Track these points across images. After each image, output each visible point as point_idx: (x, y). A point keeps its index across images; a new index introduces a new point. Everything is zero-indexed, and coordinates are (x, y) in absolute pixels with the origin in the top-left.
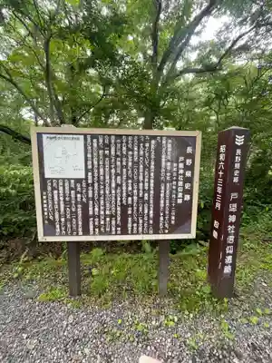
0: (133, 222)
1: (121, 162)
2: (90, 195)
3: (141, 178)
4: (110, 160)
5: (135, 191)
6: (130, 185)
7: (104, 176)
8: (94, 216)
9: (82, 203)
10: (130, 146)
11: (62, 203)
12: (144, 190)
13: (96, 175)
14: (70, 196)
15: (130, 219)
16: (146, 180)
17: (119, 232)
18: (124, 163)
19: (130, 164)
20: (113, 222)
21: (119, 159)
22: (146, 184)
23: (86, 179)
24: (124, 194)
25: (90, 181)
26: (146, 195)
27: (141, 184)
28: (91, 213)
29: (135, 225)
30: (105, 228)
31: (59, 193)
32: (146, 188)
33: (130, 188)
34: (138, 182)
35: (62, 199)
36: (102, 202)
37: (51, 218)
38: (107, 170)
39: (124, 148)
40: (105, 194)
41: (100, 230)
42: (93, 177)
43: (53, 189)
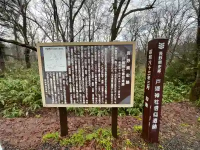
0: (95, 97)
1: (87, 61)
2: (70, 81)
3: (99, 71)
4: (81, 60)
5: (96, 79)
6: (93, 75)
7: (78, 70)
8: (73, 93)
9: (66, 85)
10: (92, 52)
11: (55, 85)
12: (101, 78)
13: (73, 69)
14: (59, 82)
15: (93, 95)
16: (102, 72)
17: (87, 103)
18: (89, 62)
19: (92, 62)
20: (84, 97)
21: (85, 60)
22: (102, 75)
23: (68, 72)
24: (90, 80)
25: (70, 73)
26: (102, 81)
27: (99, 75)
28: (71, 91)
29: (96, 98)
30: (79, 100)
31: (53, 80)
32: (102, 77)
33: (93, 77)
34: (98, 73)
35: (54, 83)
36: (77, 85)
37: (49, 93)
38: (79, 66)
39: (89, 53)
40: (78, 80)
41: (76, 101)
42: (71, 71)
43: (50, 77)
